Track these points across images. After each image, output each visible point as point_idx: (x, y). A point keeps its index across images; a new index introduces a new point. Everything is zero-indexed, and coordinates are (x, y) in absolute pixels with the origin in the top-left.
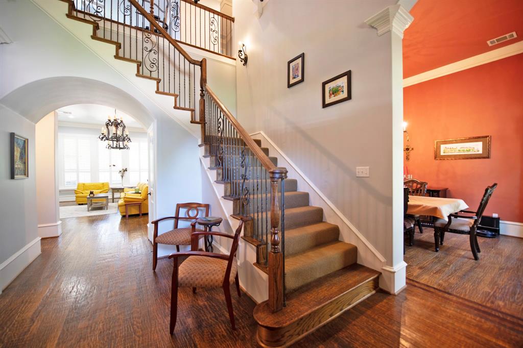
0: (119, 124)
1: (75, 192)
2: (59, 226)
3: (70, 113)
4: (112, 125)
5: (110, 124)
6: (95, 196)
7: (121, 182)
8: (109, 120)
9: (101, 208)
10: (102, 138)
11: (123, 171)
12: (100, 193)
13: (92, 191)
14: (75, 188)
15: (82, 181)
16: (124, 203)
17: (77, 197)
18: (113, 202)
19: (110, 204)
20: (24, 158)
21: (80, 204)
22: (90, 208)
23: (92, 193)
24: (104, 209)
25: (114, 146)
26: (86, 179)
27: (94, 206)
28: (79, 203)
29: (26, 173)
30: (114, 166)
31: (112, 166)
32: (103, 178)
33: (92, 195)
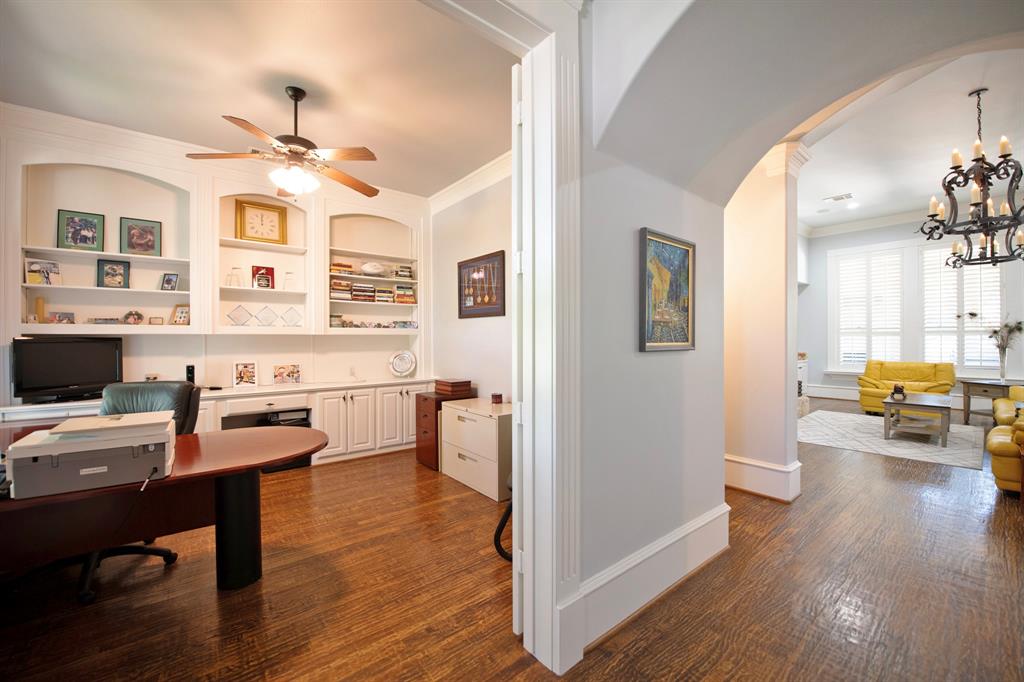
0: (994, 169)
1: (858, 380)
2: (791, 474)
3: (849, 196)
4: (966, 181)
5: (961, 179)
6: (907, 402)
7: (998, 364)
8: (957, 169)
9: (923, 439)
10: (933, 230)
11: (1005, 332)
12: (926, 391)
13: (900, 384)
14: (861, 370)
15: (878, 356)
16: (1015, 448)
17: (863, 394)
18: (967, 423)
19: (955, 428)
20: (682, 298)
21: (869, 413)
22: (892, 432)
23: (898, 390)
24: (936, 443)
25: (976, 254)
26: (888, 351)
27: (903, 427)
28: (869, 409)
29: (685, 335)
30: (973, 315)
31: (967, 318)
32: (938, 351)
33: (898, 396)
